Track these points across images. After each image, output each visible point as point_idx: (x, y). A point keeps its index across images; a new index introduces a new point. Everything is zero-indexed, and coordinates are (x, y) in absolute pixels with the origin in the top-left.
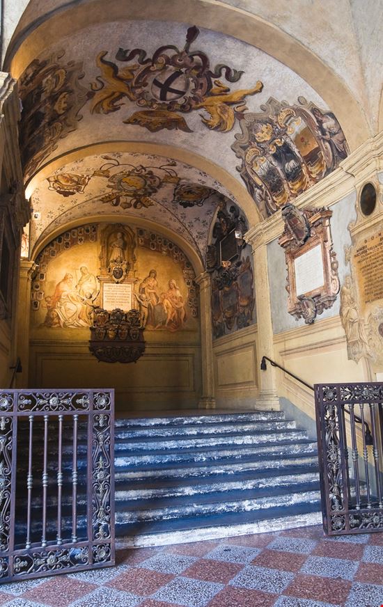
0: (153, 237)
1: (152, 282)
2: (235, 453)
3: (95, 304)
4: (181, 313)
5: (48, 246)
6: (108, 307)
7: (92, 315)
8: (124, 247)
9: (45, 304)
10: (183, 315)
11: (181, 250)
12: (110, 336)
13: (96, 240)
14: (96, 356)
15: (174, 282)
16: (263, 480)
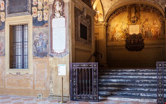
0: (147, 6)
1: (146, 23)
2: (149, 81)
3: (127, 33)
4: (158, 33)
5: (111, 15)
6: (131, 33)
7: (126, 36)
8: (136, 12)
9: (111, 34)
10: (159, 34)
11: (158, 10)
12: (132, 43)
13: (126, 11)
14: (128, 49)
15: (155, 22)
16: (152, 89)
